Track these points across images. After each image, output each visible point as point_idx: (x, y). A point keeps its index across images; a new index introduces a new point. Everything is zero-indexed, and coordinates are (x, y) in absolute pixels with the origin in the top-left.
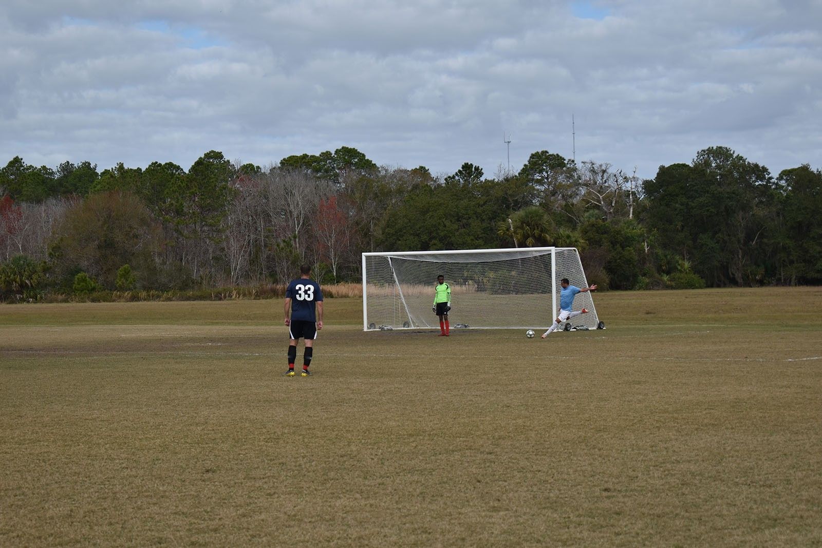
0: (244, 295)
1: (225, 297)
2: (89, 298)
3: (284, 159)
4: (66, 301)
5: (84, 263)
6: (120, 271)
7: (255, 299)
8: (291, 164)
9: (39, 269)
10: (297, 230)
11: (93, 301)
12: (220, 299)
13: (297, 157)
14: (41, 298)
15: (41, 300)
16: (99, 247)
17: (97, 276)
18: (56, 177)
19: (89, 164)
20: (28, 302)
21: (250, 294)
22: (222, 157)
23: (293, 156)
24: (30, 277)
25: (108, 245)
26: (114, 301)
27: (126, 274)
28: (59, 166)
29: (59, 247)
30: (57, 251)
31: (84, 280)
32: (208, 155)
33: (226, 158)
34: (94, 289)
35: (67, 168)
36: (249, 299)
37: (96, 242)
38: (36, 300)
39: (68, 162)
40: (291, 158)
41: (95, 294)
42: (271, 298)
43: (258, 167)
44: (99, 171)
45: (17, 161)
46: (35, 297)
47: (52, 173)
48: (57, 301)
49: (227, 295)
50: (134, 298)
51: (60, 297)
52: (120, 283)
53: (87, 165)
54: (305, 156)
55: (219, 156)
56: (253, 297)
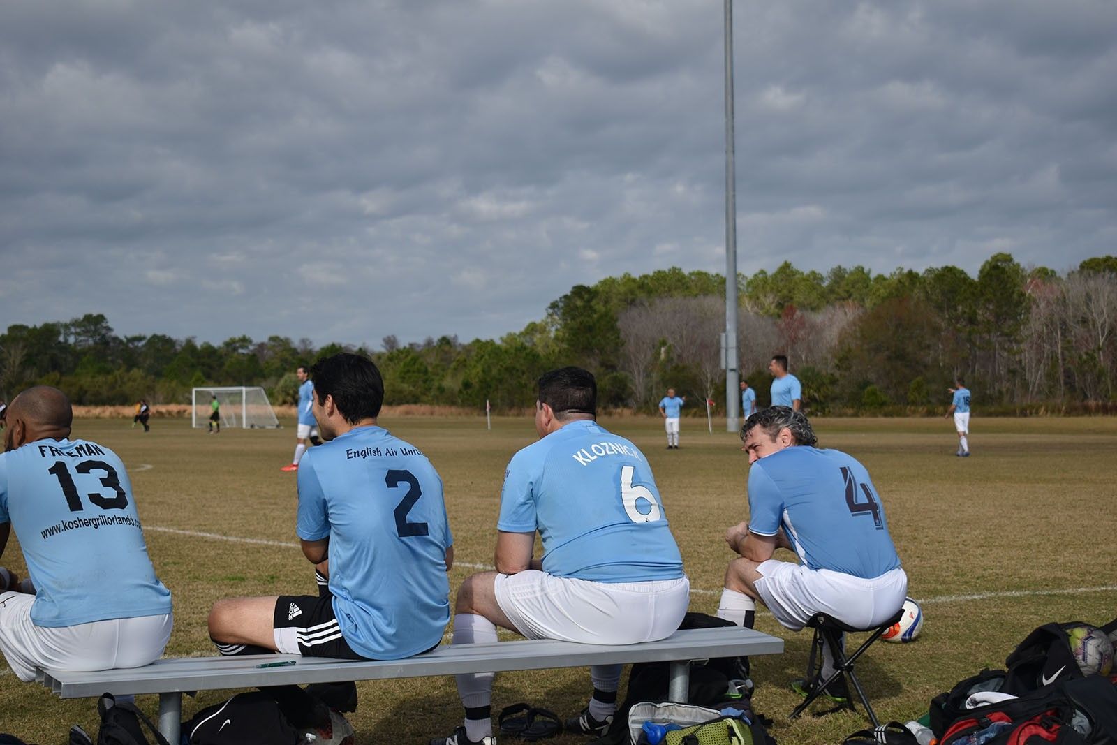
0: (1053, 412)
1: (1031, 413)
2: (880, 413)
3: (1084, 262)
4: (856, 415)
5: (872, 376)
6: (913, 384)
7: (1065, 416)
8: (1093, 267)
9: (827, 381)
10: (1101, 341)
11: (886, 415)
12: (1025, 416)
13: (1099, 259)
14: (829, 412)
15: (829, 414)
16: (889, 358)
17: (888, 388)
18: (826, 284)
19: (863, 269)
20: (816, 416)
21: (1059, 411)
22: (1011, 260)
23: (1095, 259)
24: (818, 390)
25: (899, 356)
26: (908, 416)
27: (919, 388)
28: (829, 271)
29: (847, 359)
30: (844, 360)
31: (874, 393)
32: (996, 258)
33: (1016, 260)
34: (883, 404)
35: (839, 274)
36: (1058, 416)
37: (887, 353)
38: (824, 415)
39: (840, 267)
40: (1092, 260)
41: (886, 409)
42: (1082, 415)
43: (1053, 271)
44: (873, 275)
45: (787, 266)
46: (823, 411)
47: (822, 279)
48: (846, 415)
49: (1034, 411)
50: (931, 413)
51: (850, 411)
52: (912, 397)
53: (860, 270)
54: (1108, 259)
55: (1008, 259)
56: (1062, 414)
